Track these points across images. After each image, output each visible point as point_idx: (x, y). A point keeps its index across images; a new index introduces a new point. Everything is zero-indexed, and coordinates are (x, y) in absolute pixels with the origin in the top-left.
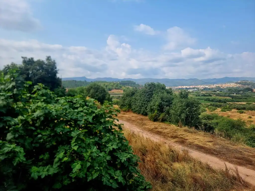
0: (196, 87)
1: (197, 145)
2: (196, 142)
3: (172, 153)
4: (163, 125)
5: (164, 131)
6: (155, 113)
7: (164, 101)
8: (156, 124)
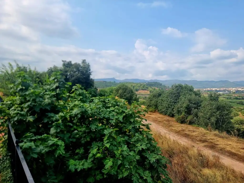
0: (227, 89)
1: (230, 151)
2: (228, 148)
3: (201, 158)
4: (191, 128)
5: (192, 134)
6: (182, 115)
7: (192, 103)
8: (184, 127)
